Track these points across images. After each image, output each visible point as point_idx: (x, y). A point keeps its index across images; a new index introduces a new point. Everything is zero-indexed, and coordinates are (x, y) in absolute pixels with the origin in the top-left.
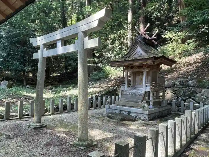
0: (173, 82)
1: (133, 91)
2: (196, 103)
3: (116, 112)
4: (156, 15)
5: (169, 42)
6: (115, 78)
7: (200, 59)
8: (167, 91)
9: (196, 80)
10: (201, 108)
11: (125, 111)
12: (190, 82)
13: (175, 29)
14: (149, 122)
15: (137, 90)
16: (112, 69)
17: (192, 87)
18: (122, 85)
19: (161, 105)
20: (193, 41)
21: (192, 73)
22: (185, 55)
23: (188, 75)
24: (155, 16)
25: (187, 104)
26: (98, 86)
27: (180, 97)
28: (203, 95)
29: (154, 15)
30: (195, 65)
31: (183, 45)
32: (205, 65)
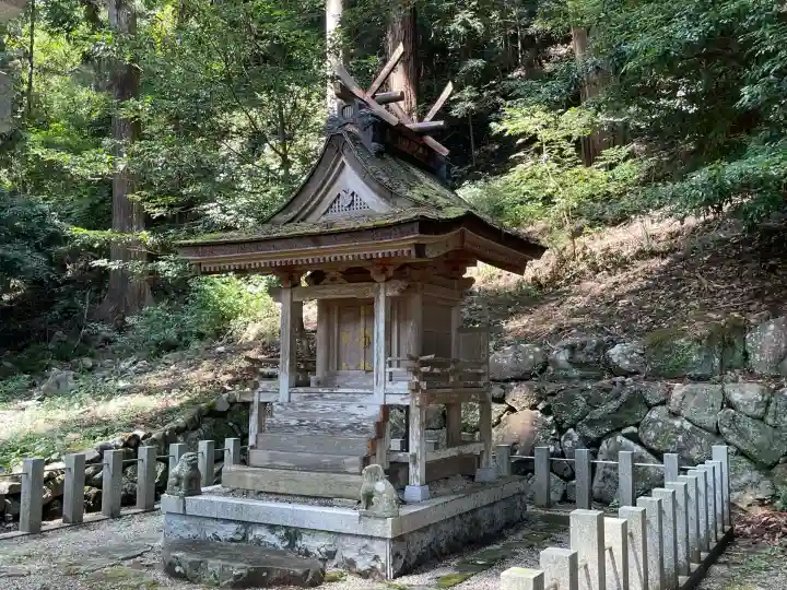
0: (537, 349)
1: (318, 405)
2: (645, 454)
3: (220, 534)
4: (464, 23)
5: (521, 154)
6: (260, 336)
7: (663, 238)
8: (509, 401)
9: (647, 340)
10: (675, 484)
11: (272, 528)
12: (615, 352)
13: (544, 90)
14: (398, 581)
15: (339, 399)
16: (250, 288)
17: (627, 374)
18: (262, 374)
19: (473, 478)
20: (631, 155)
21: (630, 304)
22: (599, 221)
23: (610, 315)
24: (462, 30)
25: (606, 466)
26: (165, 382)
27: (574, 426)
28: (675, 415)
29: (456, 26)
30: (641, 265)
31: (586, 171)
32: (684, 268)
